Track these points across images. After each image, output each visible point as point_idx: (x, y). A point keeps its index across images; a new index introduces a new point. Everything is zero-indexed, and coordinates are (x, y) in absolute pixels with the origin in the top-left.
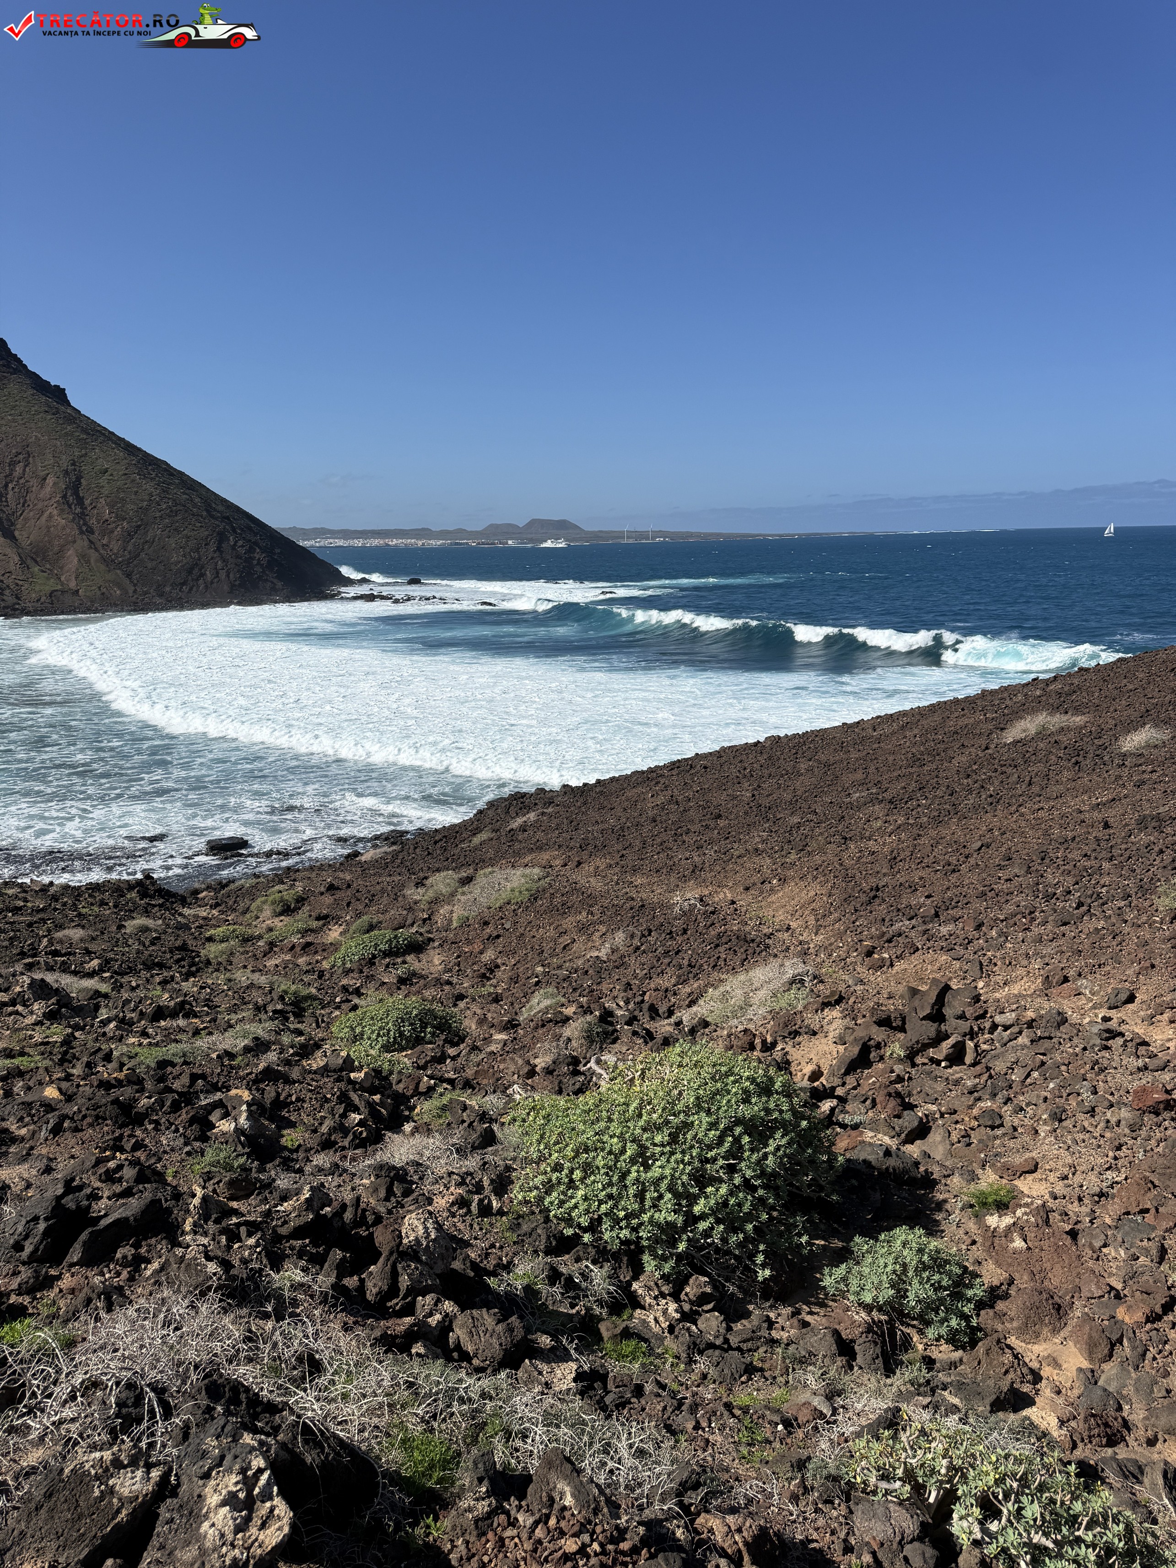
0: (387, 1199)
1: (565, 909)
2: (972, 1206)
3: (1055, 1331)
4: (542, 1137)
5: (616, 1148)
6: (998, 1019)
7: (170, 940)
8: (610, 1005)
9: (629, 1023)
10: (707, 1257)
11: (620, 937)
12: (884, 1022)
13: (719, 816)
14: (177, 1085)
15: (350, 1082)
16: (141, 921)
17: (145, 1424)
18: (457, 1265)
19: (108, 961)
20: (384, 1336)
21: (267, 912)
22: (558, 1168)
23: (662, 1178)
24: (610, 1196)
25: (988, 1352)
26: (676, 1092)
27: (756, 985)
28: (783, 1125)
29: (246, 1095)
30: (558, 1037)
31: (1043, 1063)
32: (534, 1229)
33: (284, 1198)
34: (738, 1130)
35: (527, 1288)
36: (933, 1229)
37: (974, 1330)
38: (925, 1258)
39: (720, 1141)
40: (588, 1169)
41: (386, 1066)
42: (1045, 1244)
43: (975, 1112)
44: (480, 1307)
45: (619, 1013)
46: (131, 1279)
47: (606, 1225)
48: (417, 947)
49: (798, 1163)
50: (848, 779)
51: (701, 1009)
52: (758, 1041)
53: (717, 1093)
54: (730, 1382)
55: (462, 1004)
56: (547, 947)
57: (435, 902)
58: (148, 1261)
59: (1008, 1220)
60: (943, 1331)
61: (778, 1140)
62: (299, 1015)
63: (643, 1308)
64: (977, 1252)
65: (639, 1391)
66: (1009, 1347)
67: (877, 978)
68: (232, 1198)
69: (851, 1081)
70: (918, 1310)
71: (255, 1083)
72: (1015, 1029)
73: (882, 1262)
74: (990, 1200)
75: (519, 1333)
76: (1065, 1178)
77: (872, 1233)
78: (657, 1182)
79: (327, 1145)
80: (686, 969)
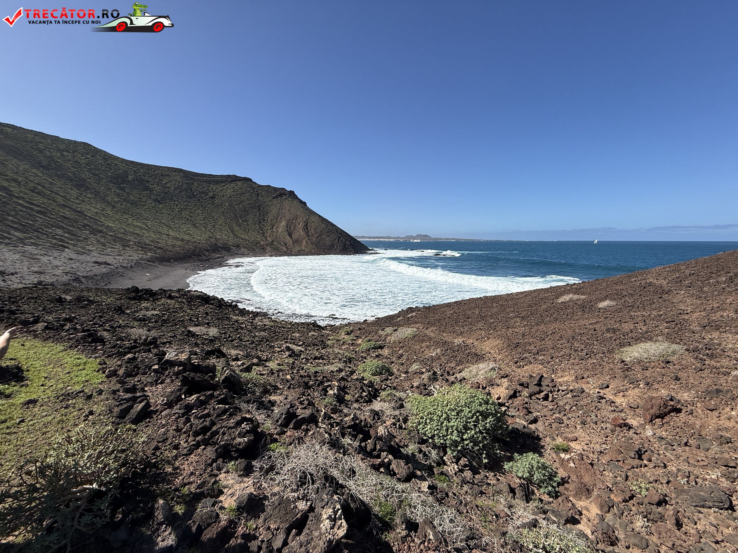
0: (373, 420)
1: (423, 341)
2: (554, 449)
3: (587, 498)
4: (418, 408)
5: (440, 415)
6: (560, 388)
7: (319, 339)
8: (435, 370)
9: (441, 376)
10: (467, 452)
11: (439, 350)
12: (522, 385)
13: (469, 318)
14: (319, 379)
15: (363, 383)
16: (313, 333)
17: (307, 485)
18: (392, 443)
19: (304, 343)
20: (373, 464)
21: (343, 334)
22: (422, 418)
23: (454, 426)
24: (438, 429)
25: (563, 501)
26: (458, 400)
27: (480, 369)
28: (492, 414)
29: (337, 384)
30: (420, 378)
31: (577, 404)
32: (415, 435)
33: (346, 416)
34: (478, 414)
35: (412, 454)
36: (541, 455)
37: (557, 492)
38: (540, 465)
39: (472, 417)
40: (431, 420)
41: (373, 380)
42: (582, 467)
43: (553, 417)
44: (400, 459)
45: (438, 373)
46: (305, 435)
47: (436, 438)
48: (381, 347)
49: (496, 427)
50: (508, 310)
51: (463, 374)
52: (481, 386)
53: (471, 402)
54: (475, 496)
55: (393, 365)
56: (417, 351)
57: (387, 335)
58: (310, 431)
59: (568, 456)
60: (546, 491)
61: (490, 419)
62: (350, 362)
63: (447, 465)
64: (556, 465)
65: (447, 495)
66: (570, 501)
67: (519, 370)
68: (332, 413)
69: (510, 401)
70: (537, 482)
71: (339, 381)
72: (566, 392)
73: (524, 463)
74: (561, 448)
75: (411, 470)
76: (588, 444)
77: (521, 454)
78: (452, 427)
79: (357, 401)
80: (458, 362)
